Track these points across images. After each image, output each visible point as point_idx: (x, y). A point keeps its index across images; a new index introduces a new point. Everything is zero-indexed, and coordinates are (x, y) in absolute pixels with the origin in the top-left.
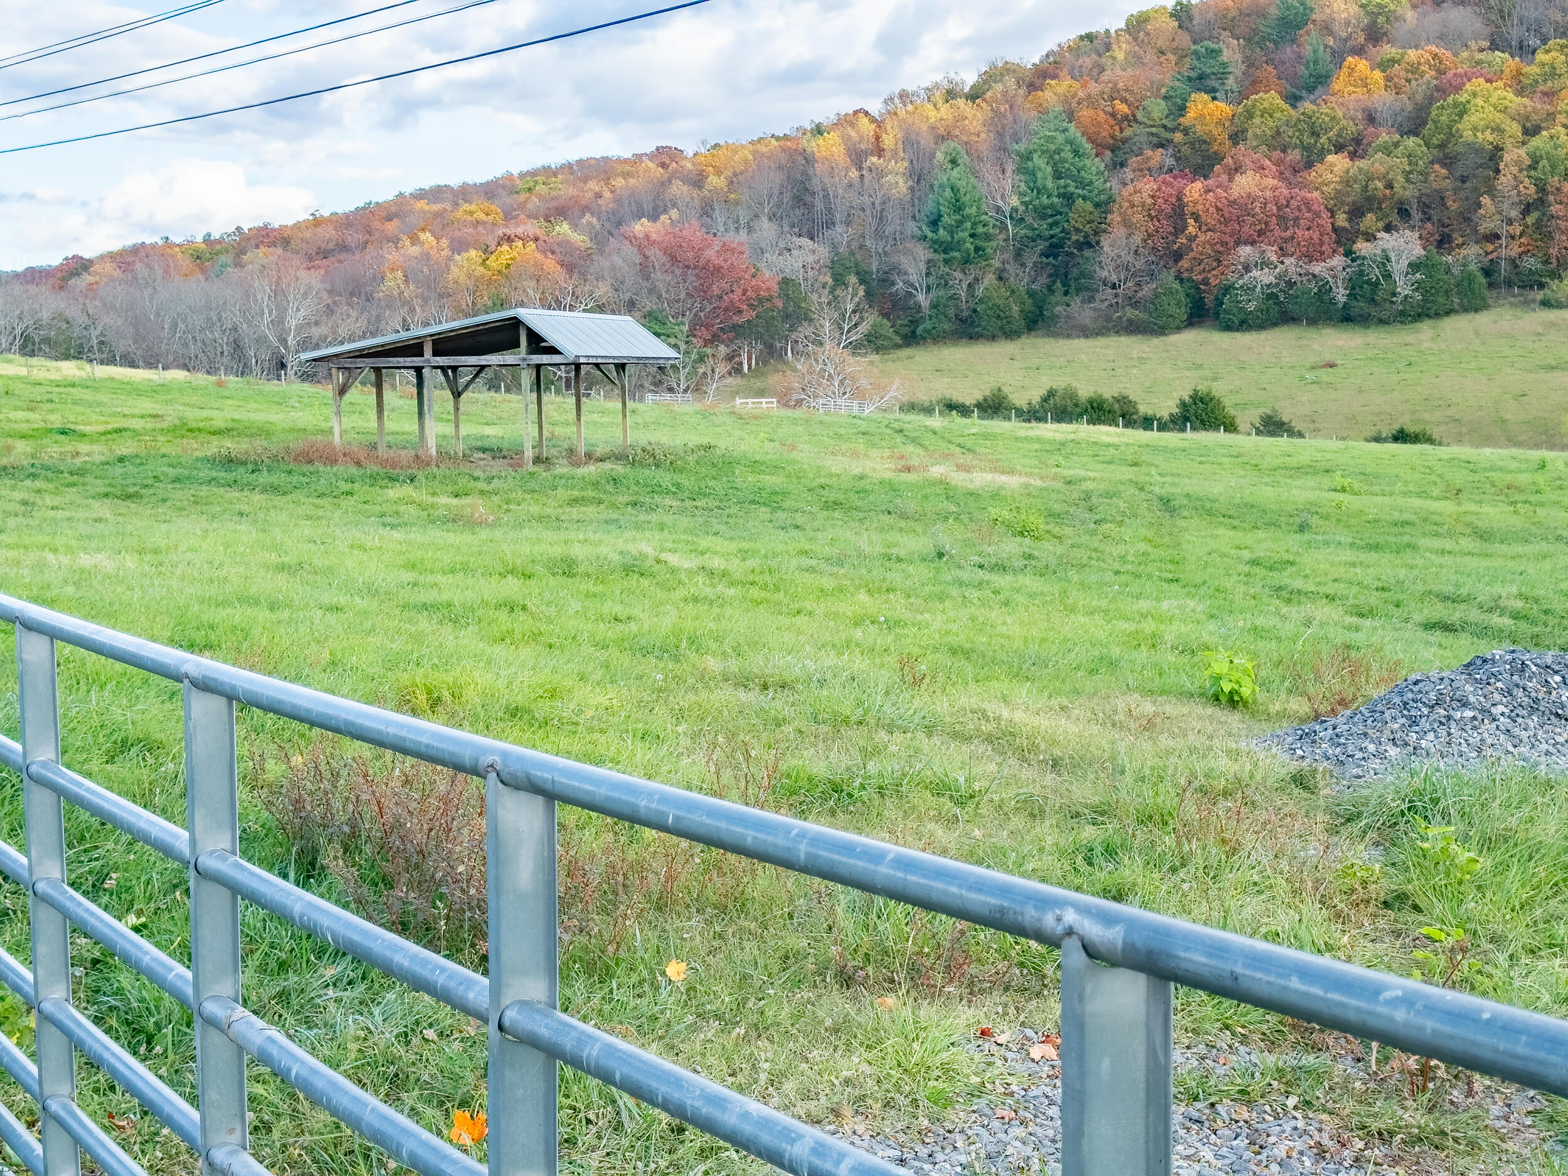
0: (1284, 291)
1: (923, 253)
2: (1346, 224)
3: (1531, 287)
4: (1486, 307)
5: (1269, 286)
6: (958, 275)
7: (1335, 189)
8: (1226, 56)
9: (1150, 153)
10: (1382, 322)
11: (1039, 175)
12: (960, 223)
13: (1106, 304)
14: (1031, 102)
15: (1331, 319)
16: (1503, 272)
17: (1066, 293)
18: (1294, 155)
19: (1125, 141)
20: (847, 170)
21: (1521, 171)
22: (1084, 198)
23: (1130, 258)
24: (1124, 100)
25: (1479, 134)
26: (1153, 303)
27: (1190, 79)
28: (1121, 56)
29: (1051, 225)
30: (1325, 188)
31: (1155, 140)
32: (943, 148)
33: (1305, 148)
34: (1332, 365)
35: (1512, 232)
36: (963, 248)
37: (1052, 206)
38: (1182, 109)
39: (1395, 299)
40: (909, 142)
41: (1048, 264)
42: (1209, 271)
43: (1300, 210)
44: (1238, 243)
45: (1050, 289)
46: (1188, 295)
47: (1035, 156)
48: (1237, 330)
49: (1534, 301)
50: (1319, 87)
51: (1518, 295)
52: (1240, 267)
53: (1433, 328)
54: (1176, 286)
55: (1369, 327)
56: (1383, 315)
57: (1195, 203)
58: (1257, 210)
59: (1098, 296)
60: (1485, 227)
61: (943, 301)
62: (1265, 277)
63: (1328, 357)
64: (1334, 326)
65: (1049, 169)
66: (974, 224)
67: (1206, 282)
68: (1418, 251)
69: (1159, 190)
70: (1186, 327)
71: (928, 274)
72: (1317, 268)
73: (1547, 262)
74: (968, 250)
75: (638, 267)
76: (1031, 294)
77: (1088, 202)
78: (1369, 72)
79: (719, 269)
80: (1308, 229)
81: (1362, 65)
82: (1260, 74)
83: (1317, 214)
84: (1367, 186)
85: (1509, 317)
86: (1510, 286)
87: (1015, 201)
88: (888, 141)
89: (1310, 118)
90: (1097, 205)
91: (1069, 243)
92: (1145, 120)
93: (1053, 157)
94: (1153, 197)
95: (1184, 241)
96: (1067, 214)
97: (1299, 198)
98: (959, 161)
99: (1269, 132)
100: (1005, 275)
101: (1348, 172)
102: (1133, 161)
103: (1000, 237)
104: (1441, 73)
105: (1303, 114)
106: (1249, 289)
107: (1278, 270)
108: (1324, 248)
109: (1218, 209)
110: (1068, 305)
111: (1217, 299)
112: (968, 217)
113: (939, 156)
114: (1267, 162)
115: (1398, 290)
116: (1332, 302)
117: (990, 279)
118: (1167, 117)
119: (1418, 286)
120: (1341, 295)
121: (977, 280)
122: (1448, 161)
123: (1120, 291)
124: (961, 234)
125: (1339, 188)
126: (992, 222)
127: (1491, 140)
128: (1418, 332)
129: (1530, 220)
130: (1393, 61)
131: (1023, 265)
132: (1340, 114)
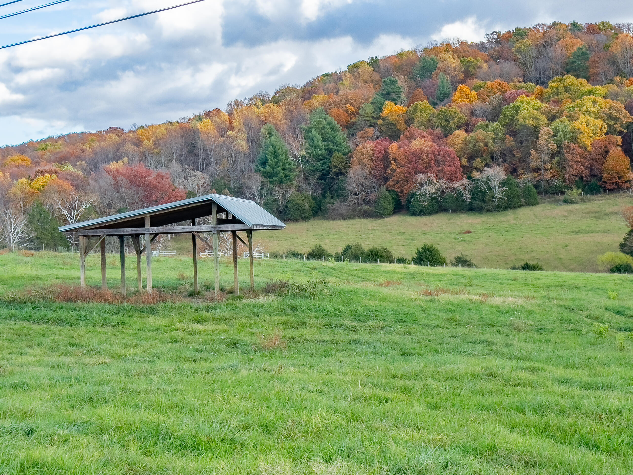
0: (440, 196)
1: (259, 178)
2: (467, 164)
3: (557, 194)
4: (537, 203)
5: (432, 193)
6: (277, 189)
7: (460, 146)
8: (399, 84)
9: (367, 129)
10: (489, 211)
11: (315, 139)
12: (277, 163)
13: (353, 203)
14: (306, 105)
15: (463, 209)
16: (543, 186)
17: (332, 198)
18: (439, 131)
19: (354, 123)
20: (216, 138)
21: (549, 137)
22: (338, 151)
23: (363, 180)
24: (351, 104)
25: (527, 121)
26: (376, 202)
27: (383, 94)
28: (347, 83)
29: (322, 164)
30: (456, 146)
31: (369, 123)
32: (265, 126)
33: (444, 127)
34: (469, 232)
35: (546, 167)
36: (279, 175)
37: (322, 155)
38: (380, 109)
39: (494, 200)
40: (247, 124)
41: (321, 183)
42: (403, 187)
43: (445, 157)
44: (416, 173)
45: (324, 196)
46: (393, 198)
47: (313, 130)
48: (418, 215)
49: (559, 200)
50: (445, 98)
51: (552, 197)
52: (418, 184)
53: (513, 213)
54: (387, 194)
55: (482, 213)
56: (489, 207)
57: (394, 153)
58: (424, 157)
59: (349, 199)
60: (533, 164)
61: (270, 202)
62: (431, 189)
63: (466, 228)
64: (465, 213)
65: (320, 137)
66: (284, 164)
67: (402, 192)
68: (503, 176)
69: (375, 147)
70: (392, 214)
71: (261, 189)
72: (456, 185)
73: (564, 182)
74: (282, 176)
75: (113, 186)
76: (314, 198)
77: (340, 153)
78: (470, 92)
79: (155, 186)
80: (450, 166)
81: (466, 88)
82: (416, 92)
83: (453, 159)
84: (475, 145)
85: (550, 208)
86: (547, 193)
87: (303, 152)
88: (236, 123)
89: (444, 113)
90: (344, 154)
91: (331, 173)
92: (363, 113)
93: (321, 130)
94: (372, 150)
95: (390, 172)
96: (330, 159)
97: (444, 151)
98: (273, 133)
99: (424, 120)
100: (301, 189)
101: (466, 138)
102: (359, 133)
103: (297, 170)
104: (503, 93)
105: (441, 111)
106: (423, 195)
107: (437, 186)
108: (458, 175)
109: (406, 156)
110: (333, 204)
111: (407, 200)
112: (281, 160)
113: (263, 130)
114: (425, 134)
115: (496, 195)
116: (463, 201)
117: (292, 191)
118: (373, 112)
119: (505, 193)
120: (468, 198)
121: (287, 191)
122: (513, 134)
123: (359, 196)
124: (278, 169)
125: (462, 146)
126: (293, 163)
127: (533, 123)
128: (506, 215)
129: (554, 161)
130: (480, 87)
131: (309, 184)
132: (458, 111)
